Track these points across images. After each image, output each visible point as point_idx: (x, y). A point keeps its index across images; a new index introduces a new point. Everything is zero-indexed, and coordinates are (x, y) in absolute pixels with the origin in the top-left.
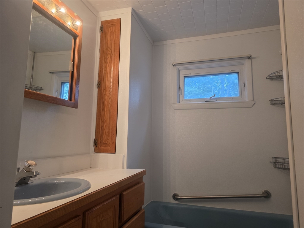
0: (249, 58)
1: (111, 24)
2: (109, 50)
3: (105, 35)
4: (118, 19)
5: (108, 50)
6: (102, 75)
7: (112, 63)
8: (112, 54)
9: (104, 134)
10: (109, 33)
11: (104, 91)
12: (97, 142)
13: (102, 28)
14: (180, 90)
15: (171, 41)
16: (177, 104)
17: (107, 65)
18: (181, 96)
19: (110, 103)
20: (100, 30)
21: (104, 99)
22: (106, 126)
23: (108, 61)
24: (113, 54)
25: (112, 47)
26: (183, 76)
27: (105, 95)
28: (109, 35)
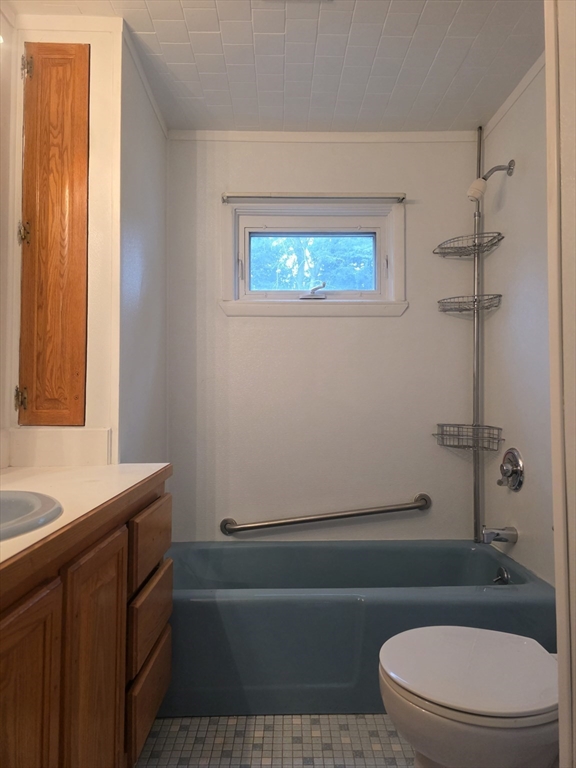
0: (401, 200)
1: (57, 56)
2: (55, 133)
3: (40, 87)
4: (80, 45)
5: (50, 132)
6: (35, 206)
7: (66, 173)
8: (64, 146)
9: (48, 375)
10: (54, 81)
11: (43, 252)
12: (26, 395)
13: (29, 64)
14: (240, 266)
15: (218, 135)
16: (234, 301)
17: (51, 177)
18: (241, 282)
19: (62, 289)
20: (22, 69)
21: (43, 274)
22: (51, 352)
23: (52, 164)
24: (66, 148)
25: (62, 126)
26: (248, 231)
27: (46, 263)
28: (53, 89)
